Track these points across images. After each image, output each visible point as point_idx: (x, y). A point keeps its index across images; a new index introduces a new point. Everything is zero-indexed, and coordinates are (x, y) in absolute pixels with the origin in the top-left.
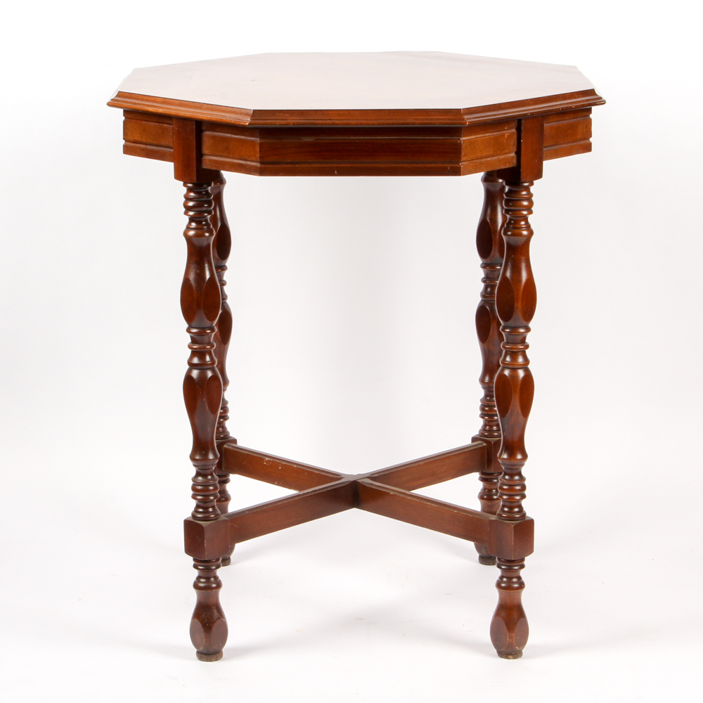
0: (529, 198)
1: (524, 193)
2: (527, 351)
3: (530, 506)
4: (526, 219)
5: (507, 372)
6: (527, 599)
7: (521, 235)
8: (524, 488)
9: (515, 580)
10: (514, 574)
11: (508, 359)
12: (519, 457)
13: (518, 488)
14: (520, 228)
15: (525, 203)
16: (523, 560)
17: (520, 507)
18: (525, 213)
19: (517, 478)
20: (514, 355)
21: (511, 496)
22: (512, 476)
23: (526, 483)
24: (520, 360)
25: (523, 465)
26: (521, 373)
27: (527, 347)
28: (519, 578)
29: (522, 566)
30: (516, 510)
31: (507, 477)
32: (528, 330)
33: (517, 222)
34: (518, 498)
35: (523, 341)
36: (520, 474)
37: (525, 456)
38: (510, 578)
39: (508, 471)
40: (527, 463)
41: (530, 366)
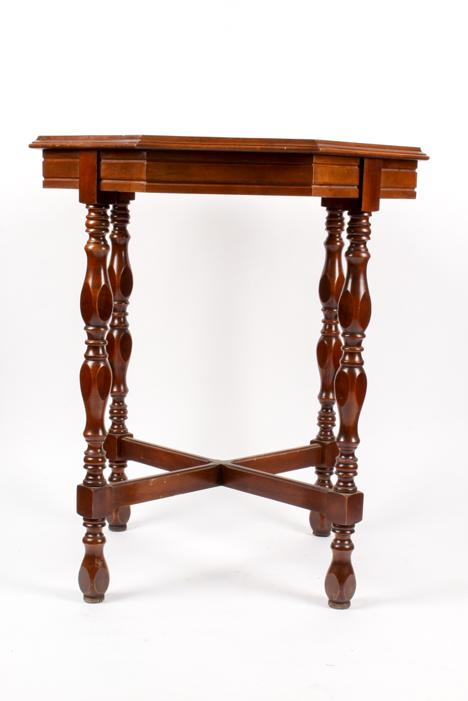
0: (368, 226)
1: (364, 221)
2: (362, 353)
3: (360, 482)
4: (365, 243)
5: (346, 370)
6: (355, 559)
7: (360, 256)
8: (356, 467)
9: (346, 542)
10: (346, 538)
11: (347, 358)
12: (354, 440)
13: (351, 466)
14: (360, 250)
15: (365, 230)
16: (353, 526)
17: (352, 482)
18: (364, 238)
19: (351, 458)
20: (352, 355)
21: (346, 473)
22: (347, 456)
23: (358, 463)
24: (357, 359)
25: (356, 448)
26: (357, 372)
27: (362, 350)
28: (350, 541)
29: (353, 532)
30: (350, 484)
31: (343, 457)
32: (364, 336)
33: (358, 245)
34: (351, 474)
35: (359, 344)
36: (353, 455)
37: (358, 441)
38: (342, 541)
39: (344, 452)
40: (359, 446)
41: (364, 367)
